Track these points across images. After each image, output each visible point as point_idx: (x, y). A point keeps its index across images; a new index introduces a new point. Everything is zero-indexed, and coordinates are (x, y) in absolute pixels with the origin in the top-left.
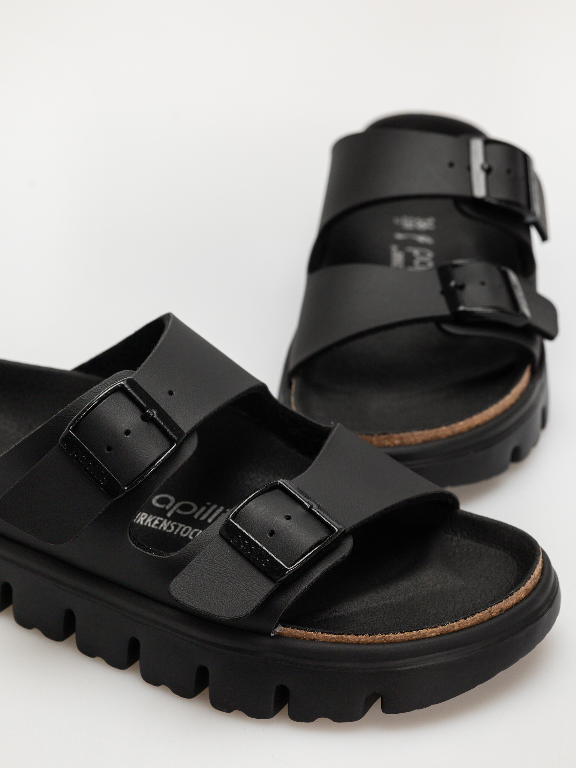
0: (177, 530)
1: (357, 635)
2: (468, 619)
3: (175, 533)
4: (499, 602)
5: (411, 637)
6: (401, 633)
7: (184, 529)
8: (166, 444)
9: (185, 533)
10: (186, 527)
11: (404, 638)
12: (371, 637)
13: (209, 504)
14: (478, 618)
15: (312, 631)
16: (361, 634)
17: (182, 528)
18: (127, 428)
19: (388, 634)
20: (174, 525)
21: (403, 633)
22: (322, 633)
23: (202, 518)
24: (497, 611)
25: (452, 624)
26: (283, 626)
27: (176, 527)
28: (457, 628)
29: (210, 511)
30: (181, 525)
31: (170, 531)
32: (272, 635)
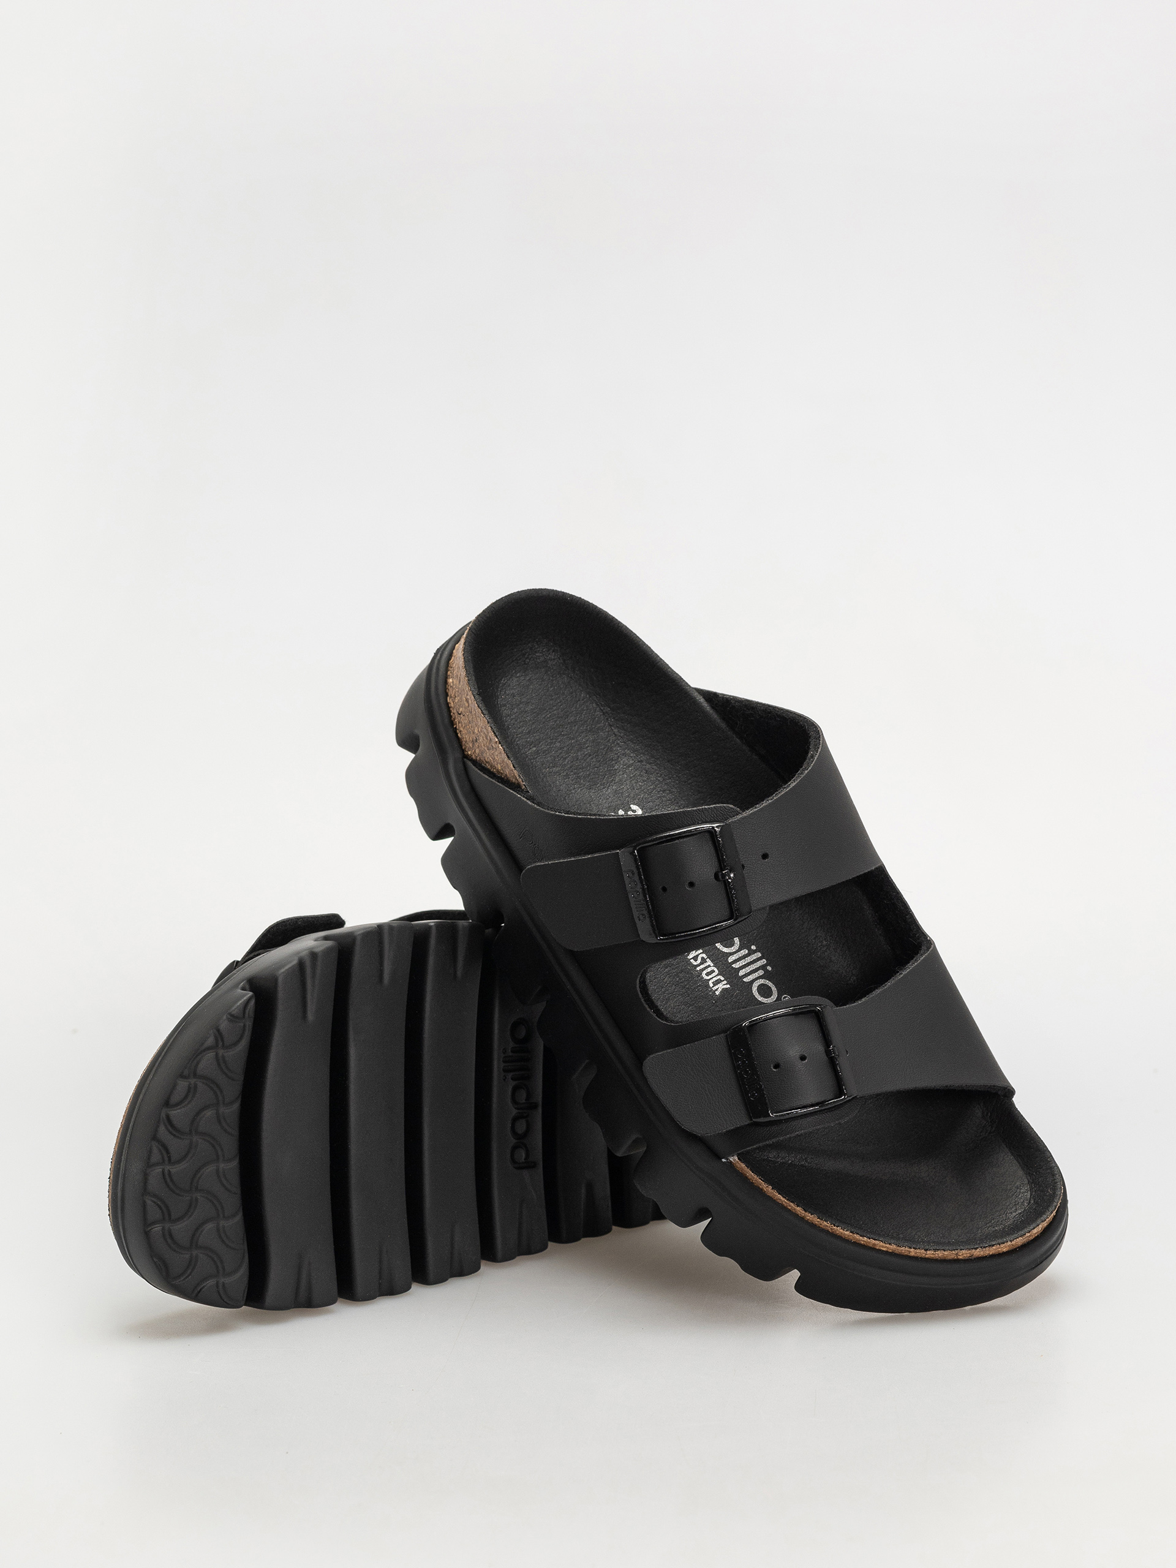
0: (702, 967)
1: (806, 1211)
2: (928, 1252)
3: (698, 969)
4: (972, 1249)
5: (859, 1240)
6: (851, 1232)
7: (709, 970)
8: (727, 913)
9: (707, 974)
10: (713, 968)
11: (851, 1238)
12: (818, 1220)
13: (753, 947)
14: (940, 1255)
15: (763, 1181)
16: (809, 1212)
17: (709, 966)
18: (693, 880)
19: (837, 1227)
20: (703, 958)
21: (853, 1233)
22: (772, 1189)
23: (736, 966)
24: (965, 1255)
25: (909, 1249)
26: (739, 1159)
27: (703, 961)
28: (912, 1254)
29: (749, 959)
30: (709, 962)
31: (695, 963)
32: (723, 1160)
